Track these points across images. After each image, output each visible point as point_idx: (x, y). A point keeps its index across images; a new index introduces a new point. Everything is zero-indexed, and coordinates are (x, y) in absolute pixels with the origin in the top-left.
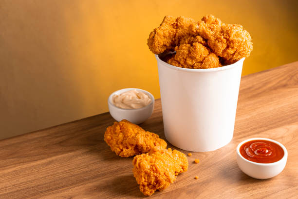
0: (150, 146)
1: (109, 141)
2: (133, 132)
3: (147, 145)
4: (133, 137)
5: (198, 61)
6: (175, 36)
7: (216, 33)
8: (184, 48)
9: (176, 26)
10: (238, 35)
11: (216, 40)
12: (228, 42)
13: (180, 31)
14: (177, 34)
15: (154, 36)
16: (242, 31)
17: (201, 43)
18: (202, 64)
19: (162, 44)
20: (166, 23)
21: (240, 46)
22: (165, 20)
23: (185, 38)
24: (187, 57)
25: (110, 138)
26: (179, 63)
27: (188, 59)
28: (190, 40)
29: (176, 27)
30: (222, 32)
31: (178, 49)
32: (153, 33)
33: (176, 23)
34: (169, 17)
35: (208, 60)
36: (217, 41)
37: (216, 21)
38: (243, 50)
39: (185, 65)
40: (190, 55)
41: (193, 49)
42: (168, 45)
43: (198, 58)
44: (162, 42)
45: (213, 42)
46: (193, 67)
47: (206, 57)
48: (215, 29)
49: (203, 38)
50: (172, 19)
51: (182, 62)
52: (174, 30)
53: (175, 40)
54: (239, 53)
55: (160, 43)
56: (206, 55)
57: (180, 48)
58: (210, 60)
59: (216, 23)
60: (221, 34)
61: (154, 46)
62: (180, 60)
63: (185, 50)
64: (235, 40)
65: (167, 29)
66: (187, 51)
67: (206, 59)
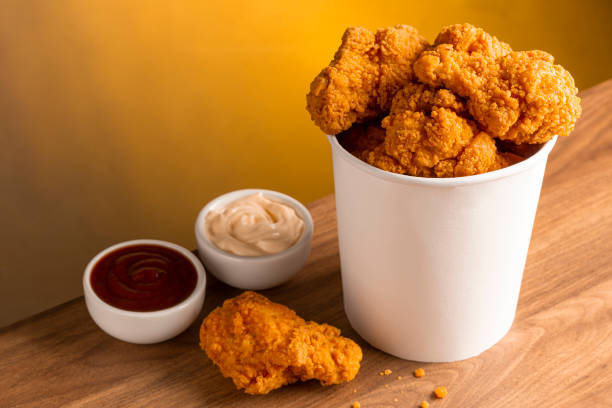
0: (323, 366)
1: (216, 355)
2: (277, 332)
3: (316, 364)
4: (280, 347)
5: (448, 156)
6: (377, 86)
7: (488, 81)
8: (409, 122)
9: (377, 56)
10: (549, 86)
11: (491, 101)
12: (523, 105)
13: (389, 69)
14: (384, 80)
15: (326, 88)
16: (554, 72)
17: (453, 110)
18: (457, 165)
19: (347, 109)
20: (352, 49)
21: (553, 113)
22: (349, 42)
23: (406, 90)
24: (417, 149)
25: (220, 348)
26: (397, 163)
27: (420, 153)
28: (419, 100)
29: (377, 59)
30: (503, 78)
31: (391, 123)
32: (323, 79)
33: (376, 47)
34: (358, 31)
35: (473, 154)
38: (561, 123)
39: (412, 168)
40: (425, 144)
41: (434, 128)
42: (361, 109)
43: (446, 149)
44: (346, 104)
45: (485, 108)
46: (432, 172)
47: (468, 146)
48: (487, 71)
49: (456, 94)
50: (364, 36)
51: (404, 161)
52: (375, 68)
53: (379, 95)
54: (549, 130)
55: (342, 107)
56: (467, 141)
57: (396, 122)
58: (478, 152)
59: (481, 46)
60: (504, 85)
61: (328, 116)
62: (400, 155)
63: (411, 129)
64: (543, 102)
65: (357, 69)
66: (418, 133)
67: (469, 150)
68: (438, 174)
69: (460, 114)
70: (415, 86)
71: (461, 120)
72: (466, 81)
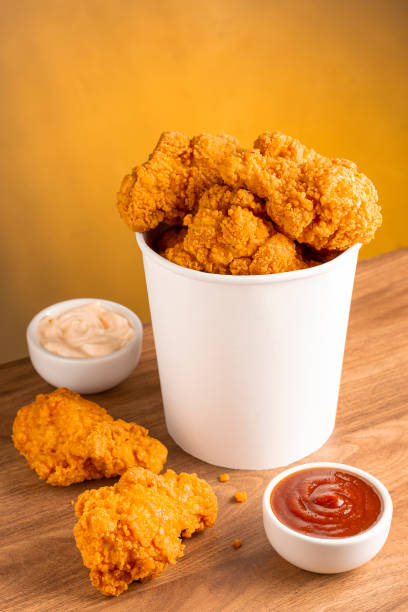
0: (122, 460)
1: (22, 445)
2: (79, 424)
3: (115, 458)
4: (80, 439)
5: (242, 254)
6: (185, 187)
7: (287, 183)
8: (206, 220)
9: (188, 159)
10: (344, 189)
11: (287, 201)
12: (317, 208)
13: (198, 173)
14: (192, 181)
15: (133, 186)
16: (353, 179)
17: (250, 209)
18: (251, 263)
19: (153, 206)
20: (165, 151)
21: (348, 217)
22: (162, 144)
23: (211, 191)
24: (212, 245)
25: (25, 438)
26: (194, 259)
27: (214, 250)
28: (221, 199)
29: (189, 162)
30: (301, 181)
32: (131, 178)
33: (189, 151)
34: (172, 135)
35: (267, 253)
36: (289, 206)
37: (290, 149)
38: (357, 228)
39: (208, 264)
40: (219, 240)
41: (229, 225)
42: (167, 209)
43: (239, 247)
44: (151, 202)
45: (280, 208)
46: (227, 269)
47: (262, 245)
48: (287, 173)
49: (255, 196)
50: (180, 140)
51: (200, 257)
52: (184, 171)
53: (187, 196)
54: (345, 234)
55: (147, 205)
56: (262, 240)
57: (196, 220)
58: (272, 252)
59: (290, 153)
60: (301, 187)
61: (133, 212)
62: (196, 251)
63: (207, 226)
64: (336, 204)
65: (166, 169)
66: (213, 230)
67: (262, 249)
68: (233, 271)
69: (257, 214)
70: (220, 187)
71: (257, 219)
72: (265, 182)
